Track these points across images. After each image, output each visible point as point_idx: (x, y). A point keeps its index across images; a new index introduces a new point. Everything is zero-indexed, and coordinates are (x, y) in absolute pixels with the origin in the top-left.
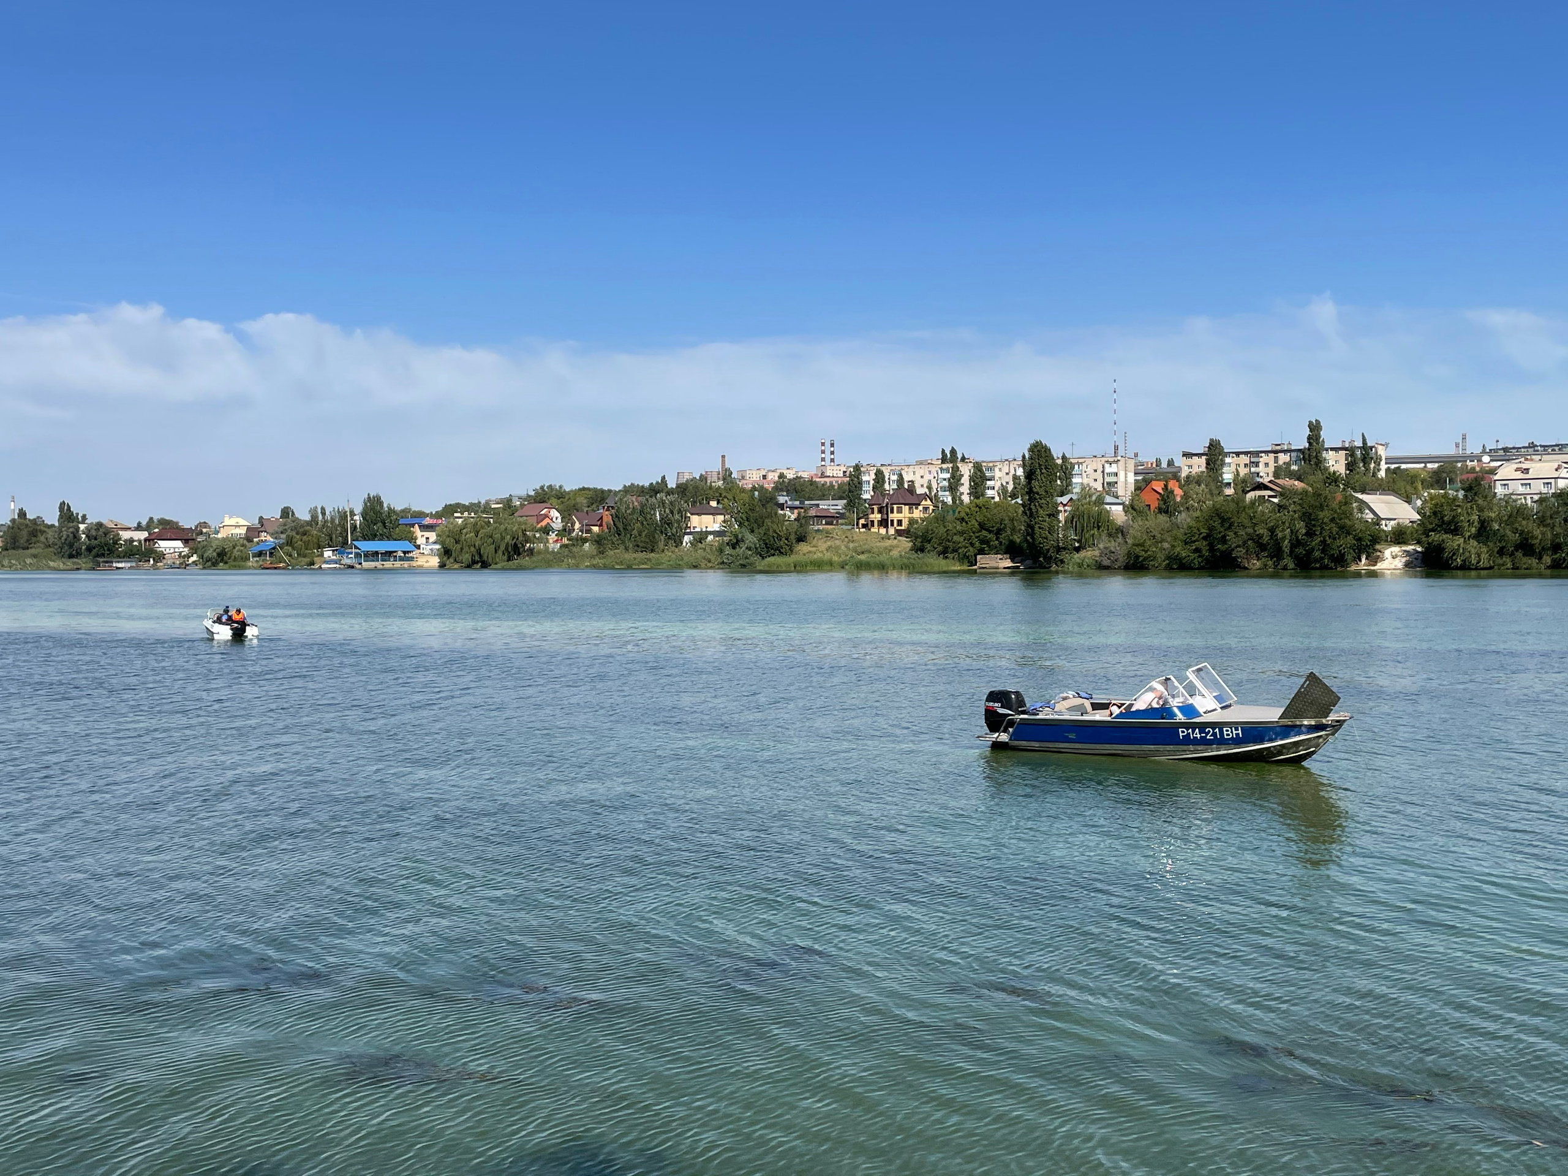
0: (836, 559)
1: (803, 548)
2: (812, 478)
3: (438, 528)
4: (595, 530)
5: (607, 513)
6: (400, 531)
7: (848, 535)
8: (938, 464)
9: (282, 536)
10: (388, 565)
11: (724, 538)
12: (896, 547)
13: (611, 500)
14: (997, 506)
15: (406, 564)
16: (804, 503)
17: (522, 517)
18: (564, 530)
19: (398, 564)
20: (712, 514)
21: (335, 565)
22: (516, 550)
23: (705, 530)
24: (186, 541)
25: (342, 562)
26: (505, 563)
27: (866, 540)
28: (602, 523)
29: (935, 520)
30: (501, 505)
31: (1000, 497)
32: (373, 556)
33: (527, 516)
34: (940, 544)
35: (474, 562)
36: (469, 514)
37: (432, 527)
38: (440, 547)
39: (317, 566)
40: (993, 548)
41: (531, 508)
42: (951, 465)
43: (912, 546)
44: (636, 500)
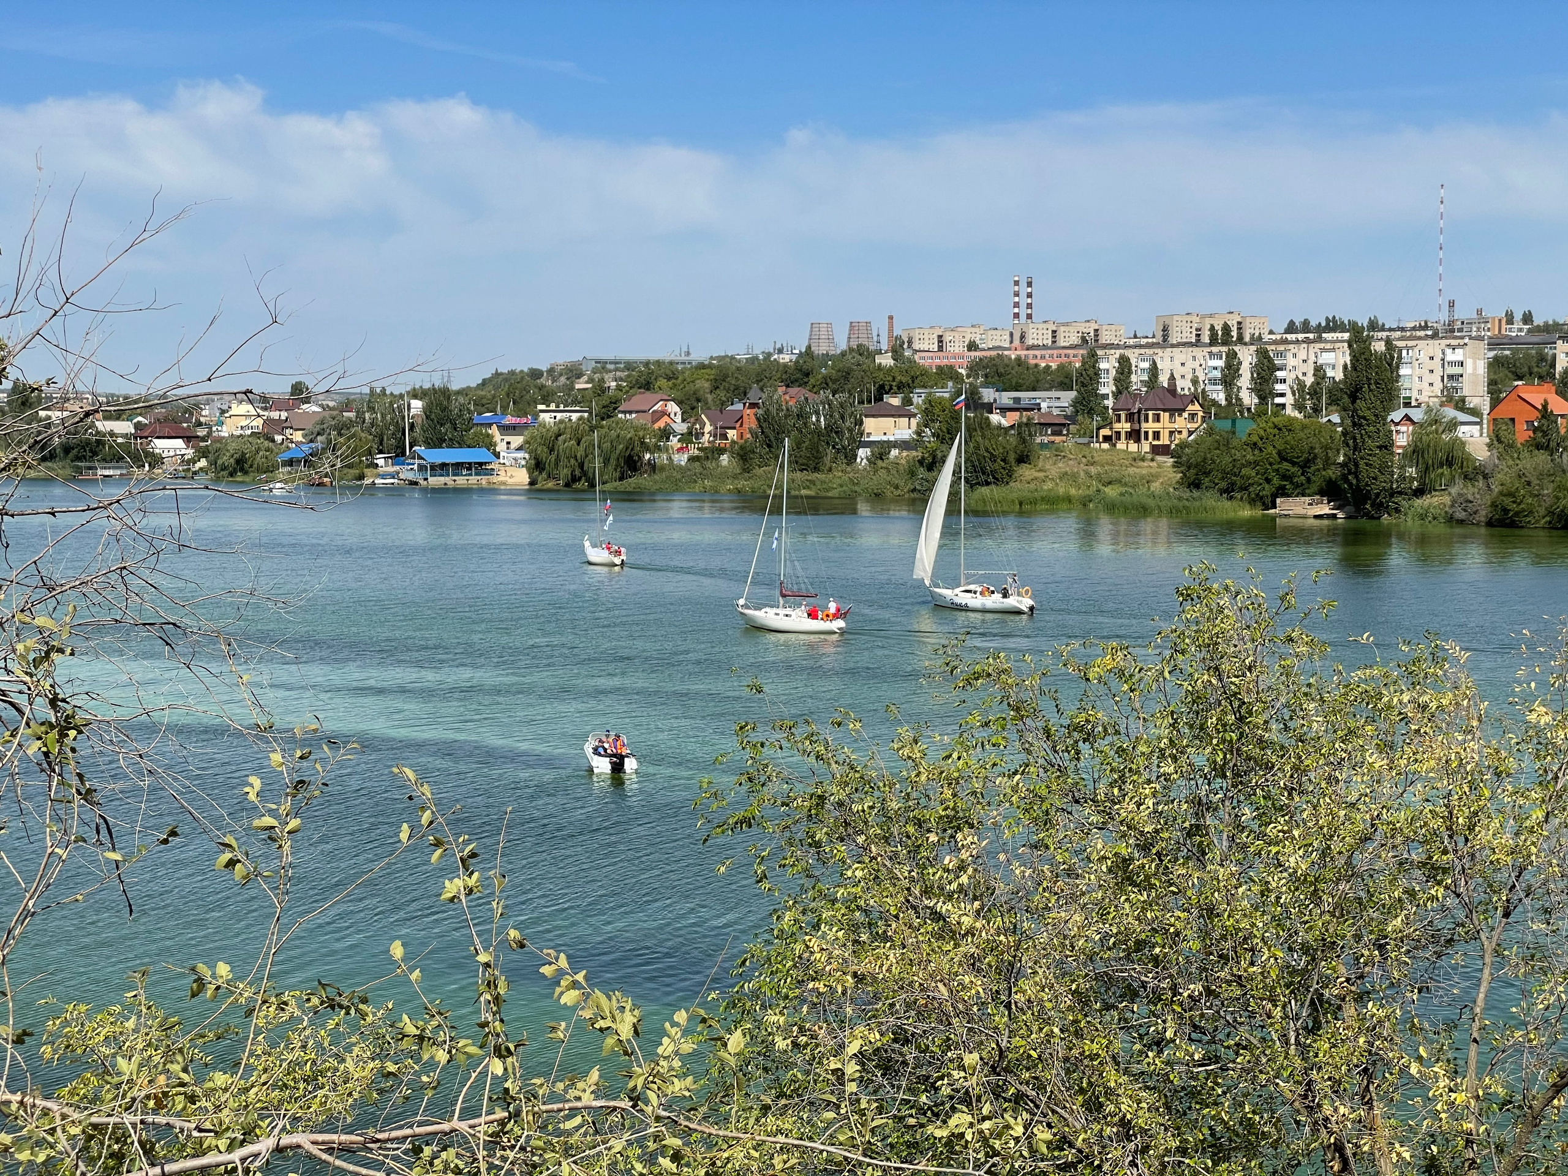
0: (1073, 491)
1: (1025, 472)
2: (1018, 353)
3: (526, 433)
4: (732, 434)
5: (748, 411)
6: (475, 434)
7: (1087, 453)
8: (1205, 345)
9: (319, 438)
10: (461, 481)
11: (914, 453)
12: (1156, 476)
13: (754, 395)
14: (1304, 427)
15: (484, 480)
16: (1017, 400)
17: (630, 412)
18: (690, 433)
19: (473, 479)
20: (892, 416)
21: (392, 481)
22: (631, 464)
23: (885, 438)
24: (188, 439)
25: (402, 476)
26: (618, 483)
27: (1112, 464)
28: (741, 425)
29: (1216, 445)
30: (590, 386)
31: (1294, 395)
32: (442, 468)
33: (637, 412)
34: (1223, 479)
35: (575, 479)
36: (557, 406)
37: (514, 428)
38: (527, 456)
39: (367, 481)
40: (1297, 486)
41: (640, 400)
42: (1224, 349)
43: (1182, 478)
44: (789, 397)
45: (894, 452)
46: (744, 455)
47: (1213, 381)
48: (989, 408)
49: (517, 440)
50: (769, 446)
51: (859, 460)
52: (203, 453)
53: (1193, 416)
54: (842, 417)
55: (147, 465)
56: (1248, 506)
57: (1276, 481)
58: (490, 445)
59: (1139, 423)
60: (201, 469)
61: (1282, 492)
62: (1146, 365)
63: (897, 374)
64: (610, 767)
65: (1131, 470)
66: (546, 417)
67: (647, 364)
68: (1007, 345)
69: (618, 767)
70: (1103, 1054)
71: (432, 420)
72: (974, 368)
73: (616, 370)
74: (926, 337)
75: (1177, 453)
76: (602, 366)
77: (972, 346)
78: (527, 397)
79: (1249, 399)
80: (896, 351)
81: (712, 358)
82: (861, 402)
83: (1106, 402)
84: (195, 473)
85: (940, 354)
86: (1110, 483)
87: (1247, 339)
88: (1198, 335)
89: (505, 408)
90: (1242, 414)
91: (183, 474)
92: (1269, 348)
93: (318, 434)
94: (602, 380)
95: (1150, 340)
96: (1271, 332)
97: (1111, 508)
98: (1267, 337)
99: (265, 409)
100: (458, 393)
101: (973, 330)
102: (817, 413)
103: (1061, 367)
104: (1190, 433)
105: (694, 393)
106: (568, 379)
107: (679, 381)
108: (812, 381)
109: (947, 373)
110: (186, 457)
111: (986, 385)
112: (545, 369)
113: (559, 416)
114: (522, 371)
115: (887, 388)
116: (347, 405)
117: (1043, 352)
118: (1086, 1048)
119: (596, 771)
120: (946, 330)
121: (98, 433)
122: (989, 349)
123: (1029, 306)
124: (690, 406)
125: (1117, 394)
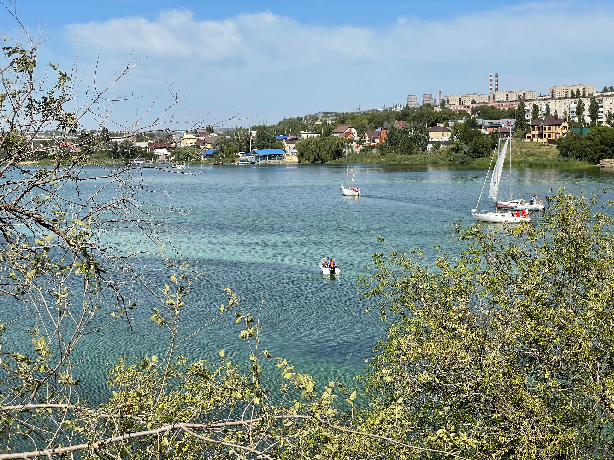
2: (492, 104)
3: (296, 142)
4: (377, 140)
5: (383, 131)
6: (277, 143)
7: (521, 144)
8: (569, 98)
9: (217, 147)
10: (272, 162)
11: (450, 146)
12: (550, 152)
13: (386, 124)
14: (611, 130)
15: (280, 161)
16: (492, 123)
17: (337, 133)
18: (360, 141)
19: (276, 161)
20: (441, 131)
21: (245, 162)
22: (338, 154)
23: (438, 140)
24: (169, 148)
25: (249, 160)
26: (333, 161)
27: (531, 147)
28: (381, 137)
29: (574, 139)
30: (321, 123)
31: (606, 117)
32: (264, 157)
33: (339, 133)
34: (577, 152)
35: (316, 160)
36: (308, 132)
37: (292, 140)
38: (297, 151)
39: (236, 163)
40: (608, 154)
41: (341, 128)
42: (577, 100)
43: (560, 153)
44: (399, 125)
45: (442, 146)
46: (381, 148)
47: (573, 113)
48: (480, 127)
49: (293, 145)
50: (392, 145)
51: (428, 149)
52: (174, 154)
53: (564, 127)
54: (421, 132)
55: (153, 159)
56: (588, 163)
57: (599, 153)
58: (283, 147)
59: (542, 130)
60: (173, 160)
61: (602, 157)
62: (545, 107)
63: (443, 114)
64: (329, 272)
65: (539, 150)
66: (304, 136)
67: (343, 114)
68: (487, 101)
69: (333, 272)
70: (519, 384)
71: (260, 138)
72: (474, 111)
73: (331, 116)
74: (454, 99)
75: (558, 143)
76: (326, 115)
77: (473, 102)
78: (297, 128)
79: (588, 120)
80: (442, 105)
81: (369, 111)
82: (428, 126)
83: (528, 123)
84: (171, 161)
85: (460, 106)
86: (530, 155)
87: (587, 95)
88: (566, 94)
89: (288, 133)
90: (585, 126)
91: (166, 162)
92: (596, 98)
93: (217, 145)
94: (326, 121)
95: (546, 97)
96: (597, 92)
97: (531, 165)
98: (595, 94)
99: (197, 136)
100: (270, 127)
101: (474, 96)
102: (411, 131)
103: (510, 109)
104: (564, 134)
105: (362, 125)
106: (312, 121)
107: (356, 120)
108: (409, 118)
109: (463, 113)
110: (167, 155)
111: (478, 118)
112: (303, 117)
113: (310, 135)
114: (294, 118)
115: (439, 120)
116: (227, 134)
117: (502, 104)
118: (513, 382)
119: (324, 273)
120: (462, 96)
121: (134, 147)
122: (480, 103)
123: (497, 85)
124: (360, 130)
125: (533, 120)
